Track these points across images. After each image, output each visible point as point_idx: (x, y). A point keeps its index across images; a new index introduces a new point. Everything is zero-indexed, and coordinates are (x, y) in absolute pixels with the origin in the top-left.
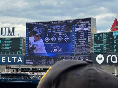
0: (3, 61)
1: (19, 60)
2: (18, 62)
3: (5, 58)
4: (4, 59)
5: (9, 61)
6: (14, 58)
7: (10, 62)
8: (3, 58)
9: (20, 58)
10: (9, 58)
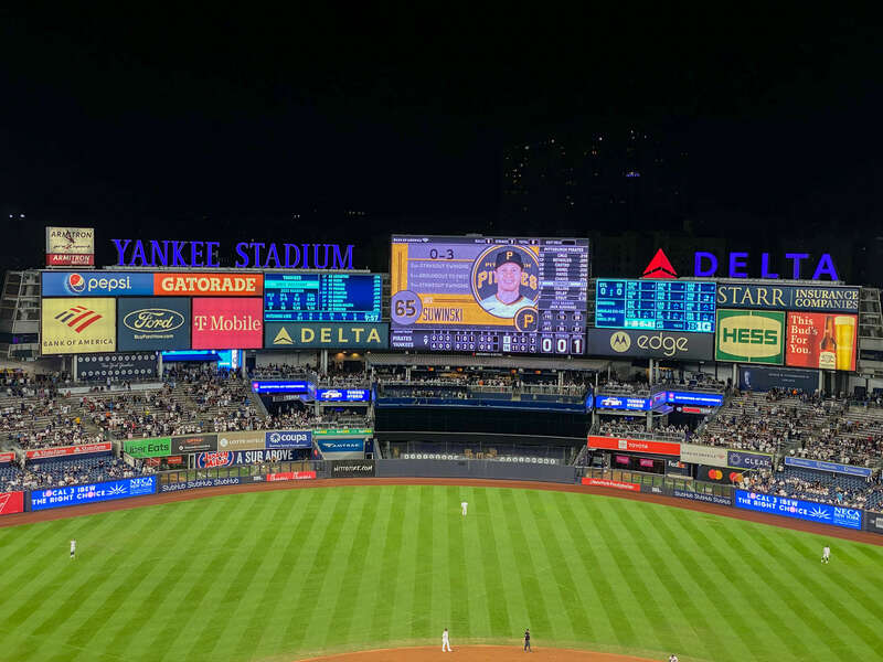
0: (326, 338)
1: (371, 337)
2: (369, 341)
3: (329, 330)
4: (326, 332)
5: (341, 340)
6: (358, 331)
7: (346, 341)
8: (323, 330)
9: (374, 331)
10: (341, 330)
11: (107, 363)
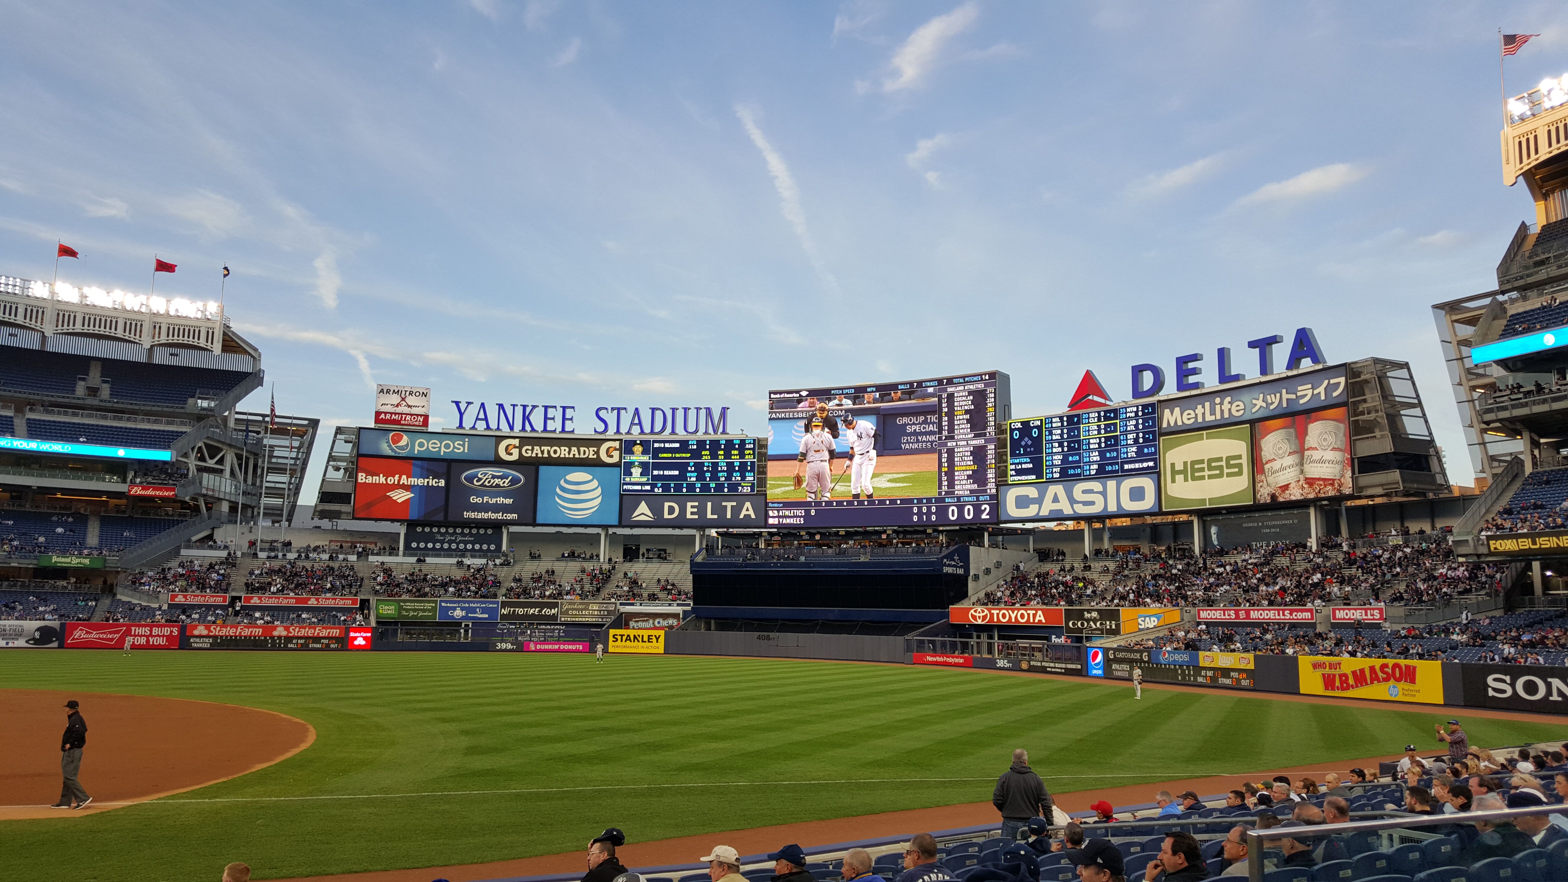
11: (442, 534)
